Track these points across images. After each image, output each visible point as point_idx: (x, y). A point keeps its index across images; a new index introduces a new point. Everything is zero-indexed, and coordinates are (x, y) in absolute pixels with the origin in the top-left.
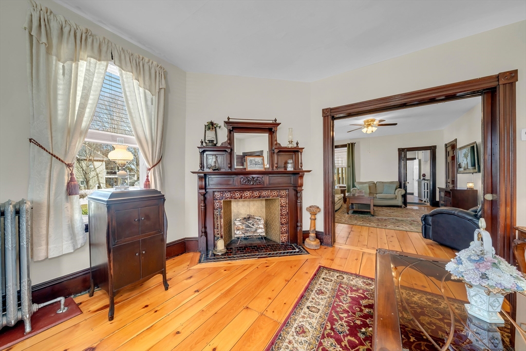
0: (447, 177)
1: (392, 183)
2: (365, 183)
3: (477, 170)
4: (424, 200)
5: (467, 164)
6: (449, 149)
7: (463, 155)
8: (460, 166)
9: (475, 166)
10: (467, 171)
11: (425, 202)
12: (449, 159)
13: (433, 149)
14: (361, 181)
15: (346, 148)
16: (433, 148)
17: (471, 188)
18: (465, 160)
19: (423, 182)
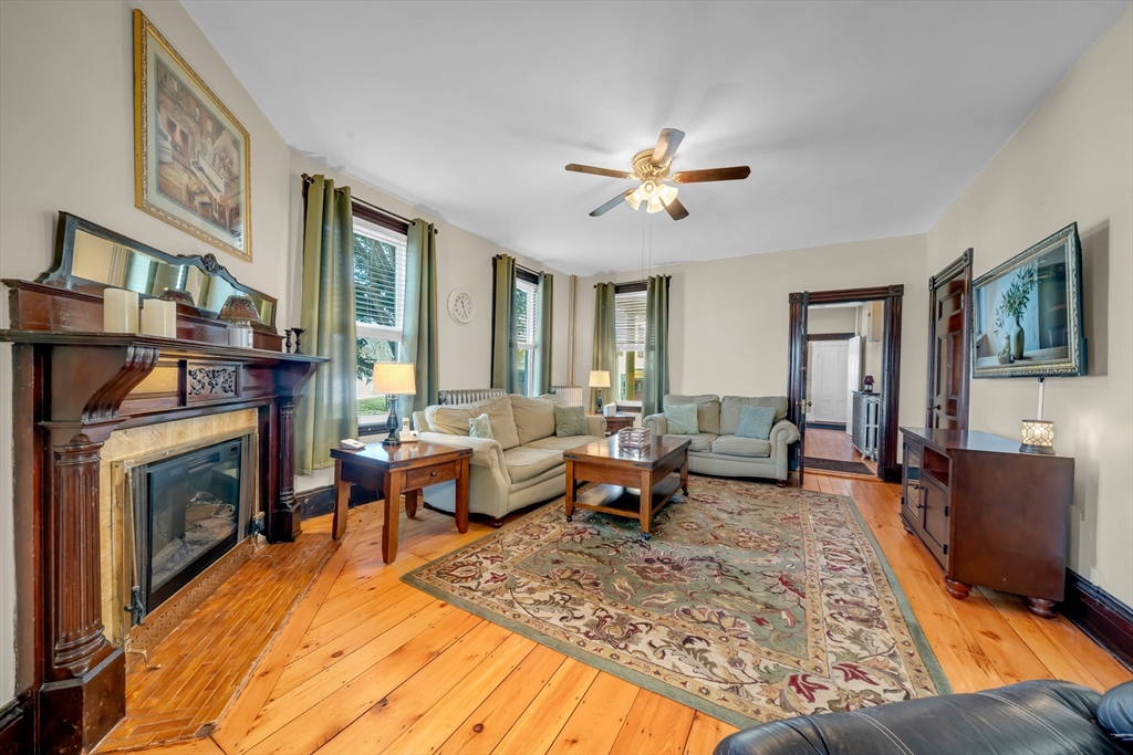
0: (934, 386)
1: (766, 401)
2: (690, 399)
3: (1074, 361)
4: (865, 452)
5: (1020, 337)
6: (943, 292)
7: (999, 301)
8: (983, 349)
9: (1061, 341)
10: (1020, 367)
11: (868, 458)
12: (943, 326)
13: (892, 297)
14: (684, 394)
15: (644, 294)
16: (892, 293)
17: (1041, 449)
18: (1010, 320)
19: (865, 399)
